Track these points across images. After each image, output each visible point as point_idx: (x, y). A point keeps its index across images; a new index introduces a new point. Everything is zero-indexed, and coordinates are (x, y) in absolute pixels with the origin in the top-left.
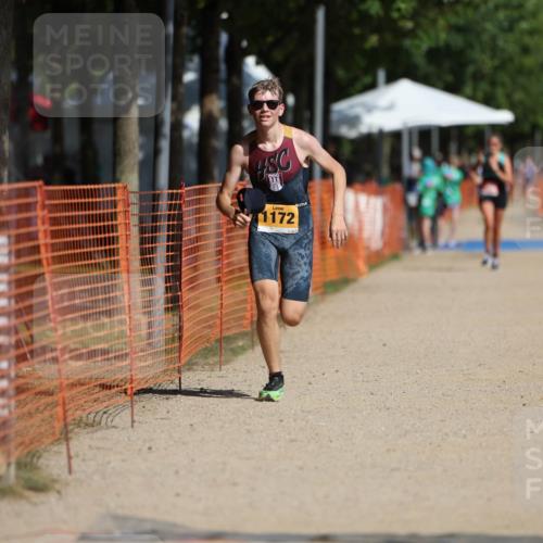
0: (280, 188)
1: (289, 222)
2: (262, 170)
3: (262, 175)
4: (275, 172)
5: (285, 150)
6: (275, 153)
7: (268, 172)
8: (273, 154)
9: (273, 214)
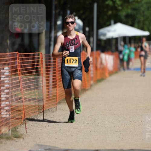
0: (73, 51)
1: (75, 63)
5: (77, 39)
9: (70, 60)
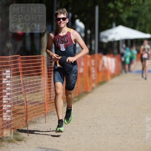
0: (64, 50)
2: (58, 42)
3: (58, 44)
4: (63, 43)
5: (67, 36)
6: (63, 36)
7: (60, 43)
8: (63, 37)
